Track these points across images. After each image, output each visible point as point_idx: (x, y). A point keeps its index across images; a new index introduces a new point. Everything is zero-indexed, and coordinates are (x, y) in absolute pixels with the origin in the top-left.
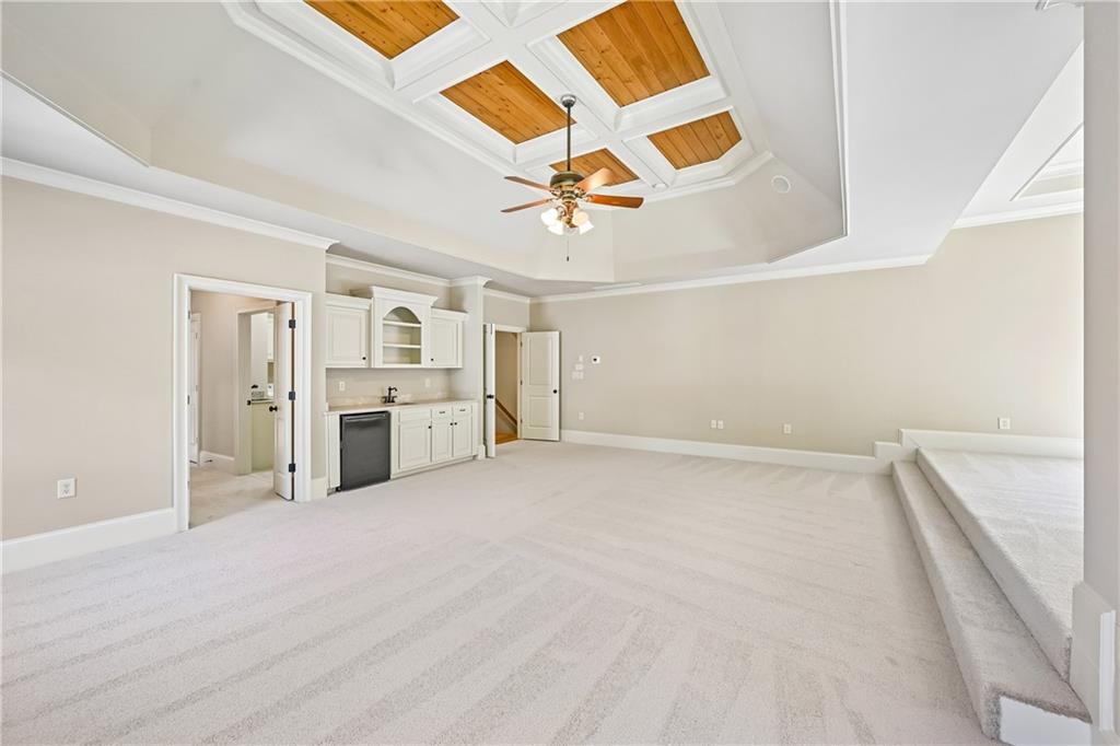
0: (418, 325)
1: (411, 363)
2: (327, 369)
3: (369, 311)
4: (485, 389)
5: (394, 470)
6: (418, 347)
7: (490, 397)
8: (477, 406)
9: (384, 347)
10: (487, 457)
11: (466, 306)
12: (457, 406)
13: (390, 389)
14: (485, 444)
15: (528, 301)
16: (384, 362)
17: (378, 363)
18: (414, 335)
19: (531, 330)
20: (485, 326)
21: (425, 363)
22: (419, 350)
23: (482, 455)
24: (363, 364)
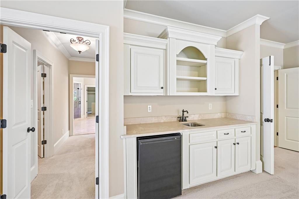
0: (204, 62)
1: (199, 91)
2: (124, 96)
3: (166, 50)
4: (261, 113)
5: (185, 185)
6: (205, 79)
7: (268, 120)
8: (255, 127)
9: (178, 79)
10: (263, 171)
11: (241, 46)
12: (239, 128)
13: (183, 111)
14: (261, 159)
15: (282, 46)
16: (178, 91)
17: (173, 91)
18: (201, 69)
19: (285, 67)
20: (261, 60)
21: (210, 92)
22: (205, 81)
23: (259, 170)
24: (161, 93)
